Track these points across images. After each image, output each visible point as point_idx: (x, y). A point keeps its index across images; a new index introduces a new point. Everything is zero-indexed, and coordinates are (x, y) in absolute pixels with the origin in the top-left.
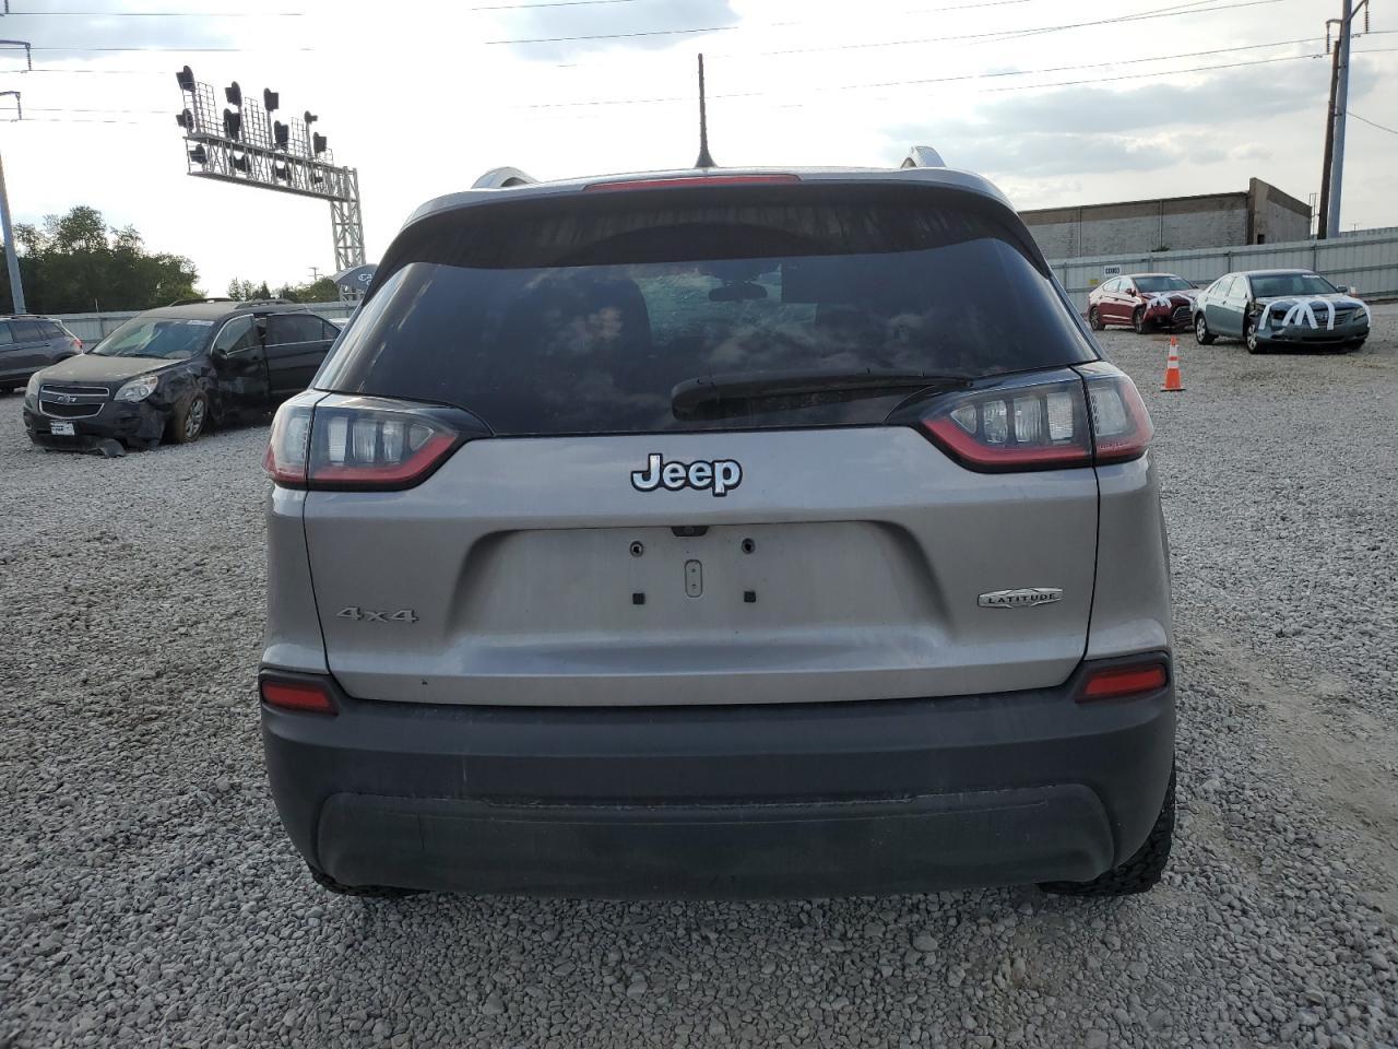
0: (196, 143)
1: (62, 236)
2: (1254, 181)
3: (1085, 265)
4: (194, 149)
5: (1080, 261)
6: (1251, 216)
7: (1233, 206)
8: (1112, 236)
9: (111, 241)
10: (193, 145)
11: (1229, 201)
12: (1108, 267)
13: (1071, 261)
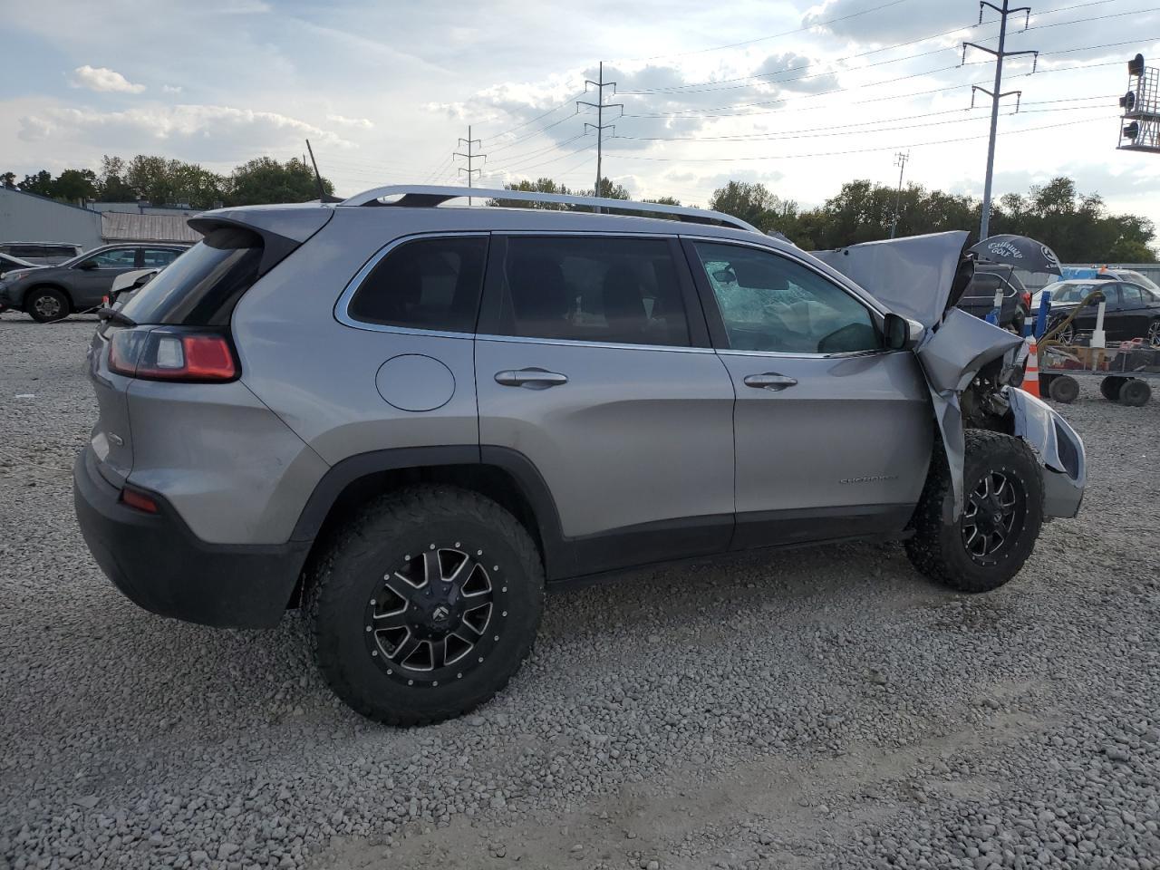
0: (1130, 121)
1: (1040, 202)
4: (1128, 126)
9: (1078, 204)
10: (1128, 122)
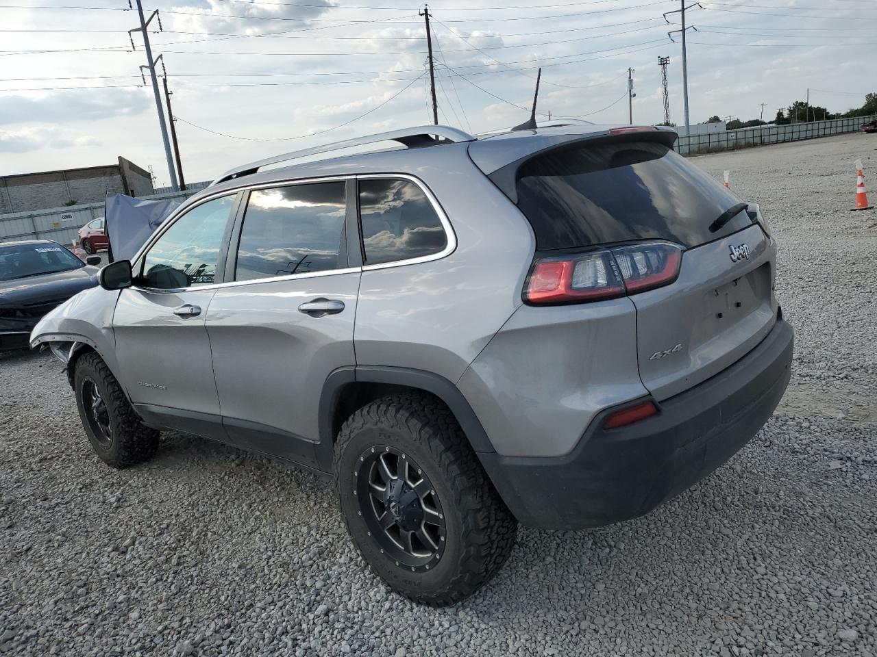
2: (120, 158)
3: (46, 215)
5: (42, 212)
6: (124, 179)
7: (111, 174)
8: (34, 196)
11: (108, 171)
12: (64, 214)
13: (35, 213)
